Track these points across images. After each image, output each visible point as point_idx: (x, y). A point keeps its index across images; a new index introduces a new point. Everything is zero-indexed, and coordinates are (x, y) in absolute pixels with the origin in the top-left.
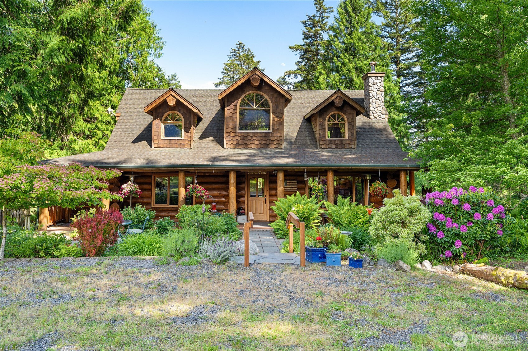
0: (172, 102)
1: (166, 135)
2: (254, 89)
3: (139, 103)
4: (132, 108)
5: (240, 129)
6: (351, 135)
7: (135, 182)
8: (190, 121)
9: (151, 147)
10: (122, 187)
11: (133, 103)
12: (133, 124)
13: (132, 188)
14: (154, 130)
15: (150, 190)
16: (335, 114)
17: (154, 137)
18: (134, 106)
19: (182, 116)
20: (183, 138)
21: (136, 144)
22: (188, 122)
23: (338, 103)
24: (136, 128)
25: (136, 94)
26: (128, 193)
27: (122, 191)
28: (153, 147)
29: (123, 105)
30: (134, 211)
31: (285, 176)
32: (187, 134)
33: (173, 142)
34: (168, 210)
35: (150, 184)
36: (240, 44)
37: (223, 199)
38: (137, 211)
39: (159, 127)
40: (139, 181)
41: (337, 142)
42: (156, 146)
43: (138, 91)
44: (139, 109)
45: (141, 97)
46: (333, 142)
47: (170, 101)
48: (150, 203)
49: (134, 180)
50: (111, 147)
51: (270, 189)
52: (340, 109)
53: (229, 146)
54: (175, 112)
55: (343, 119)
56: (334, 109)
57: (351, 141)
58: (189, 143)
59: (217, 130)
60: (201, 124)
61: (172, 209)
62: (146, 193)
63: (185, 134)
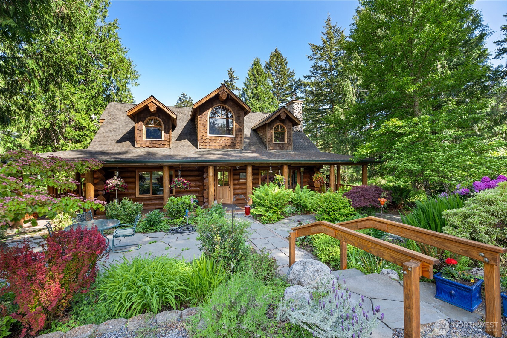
0: (153, 109)
1: (148, 136)
2: (221, 103)
3: (121, 113)
4: (115, 116)
5: (210, 134)
6: (289, 140)
7: (120, 177)
8: (169, 126)
9: (134, 147)
10: (108, 181)
11: (115, 112)
12: (116, 128)
13: (117, 183)
14: (137, 132)
15: (135, 183)
16: (278, 125)
17: (137, 138)
18: (116, 115)
19: (161, 121)
20: (163, 139)
21: (119, 144)
22: (167, 127)
23: (283, 117)
24: (119, 131)
25: (118, 106)
26: (114, 187)
27: (107, 186)
28: (136, 146)
29: (106, 113)
30: (121, 205)
31: (253, 169)
32: (166, 136)
33: (154, 142)
34: (151, 199)
35: (135, 177)
36: (184, 94)
37: (198, 189)
38: (123, 205)
39: (142, 129)
40: (123, 175)
41: (280, 145)
42: (139, 146)
43: (119, 105)
44: (121, 117)
45: (123, 108)
46: (277, 145)
47: (151, 107)
48: (135, 194)
49: (119, 174)
50: (95, 146)
51: (234, 180)
52: (283, 121)
53: (202, 147)
54: (156, 117)
55: (284, 129)
56: (278, 121)
57: (289, 144)
58: (169, 144)
59: (190, 135)
60: (175, 130)
61: (155, 198)
62: (131, 185)
63: (164, 136)
